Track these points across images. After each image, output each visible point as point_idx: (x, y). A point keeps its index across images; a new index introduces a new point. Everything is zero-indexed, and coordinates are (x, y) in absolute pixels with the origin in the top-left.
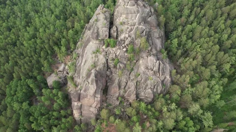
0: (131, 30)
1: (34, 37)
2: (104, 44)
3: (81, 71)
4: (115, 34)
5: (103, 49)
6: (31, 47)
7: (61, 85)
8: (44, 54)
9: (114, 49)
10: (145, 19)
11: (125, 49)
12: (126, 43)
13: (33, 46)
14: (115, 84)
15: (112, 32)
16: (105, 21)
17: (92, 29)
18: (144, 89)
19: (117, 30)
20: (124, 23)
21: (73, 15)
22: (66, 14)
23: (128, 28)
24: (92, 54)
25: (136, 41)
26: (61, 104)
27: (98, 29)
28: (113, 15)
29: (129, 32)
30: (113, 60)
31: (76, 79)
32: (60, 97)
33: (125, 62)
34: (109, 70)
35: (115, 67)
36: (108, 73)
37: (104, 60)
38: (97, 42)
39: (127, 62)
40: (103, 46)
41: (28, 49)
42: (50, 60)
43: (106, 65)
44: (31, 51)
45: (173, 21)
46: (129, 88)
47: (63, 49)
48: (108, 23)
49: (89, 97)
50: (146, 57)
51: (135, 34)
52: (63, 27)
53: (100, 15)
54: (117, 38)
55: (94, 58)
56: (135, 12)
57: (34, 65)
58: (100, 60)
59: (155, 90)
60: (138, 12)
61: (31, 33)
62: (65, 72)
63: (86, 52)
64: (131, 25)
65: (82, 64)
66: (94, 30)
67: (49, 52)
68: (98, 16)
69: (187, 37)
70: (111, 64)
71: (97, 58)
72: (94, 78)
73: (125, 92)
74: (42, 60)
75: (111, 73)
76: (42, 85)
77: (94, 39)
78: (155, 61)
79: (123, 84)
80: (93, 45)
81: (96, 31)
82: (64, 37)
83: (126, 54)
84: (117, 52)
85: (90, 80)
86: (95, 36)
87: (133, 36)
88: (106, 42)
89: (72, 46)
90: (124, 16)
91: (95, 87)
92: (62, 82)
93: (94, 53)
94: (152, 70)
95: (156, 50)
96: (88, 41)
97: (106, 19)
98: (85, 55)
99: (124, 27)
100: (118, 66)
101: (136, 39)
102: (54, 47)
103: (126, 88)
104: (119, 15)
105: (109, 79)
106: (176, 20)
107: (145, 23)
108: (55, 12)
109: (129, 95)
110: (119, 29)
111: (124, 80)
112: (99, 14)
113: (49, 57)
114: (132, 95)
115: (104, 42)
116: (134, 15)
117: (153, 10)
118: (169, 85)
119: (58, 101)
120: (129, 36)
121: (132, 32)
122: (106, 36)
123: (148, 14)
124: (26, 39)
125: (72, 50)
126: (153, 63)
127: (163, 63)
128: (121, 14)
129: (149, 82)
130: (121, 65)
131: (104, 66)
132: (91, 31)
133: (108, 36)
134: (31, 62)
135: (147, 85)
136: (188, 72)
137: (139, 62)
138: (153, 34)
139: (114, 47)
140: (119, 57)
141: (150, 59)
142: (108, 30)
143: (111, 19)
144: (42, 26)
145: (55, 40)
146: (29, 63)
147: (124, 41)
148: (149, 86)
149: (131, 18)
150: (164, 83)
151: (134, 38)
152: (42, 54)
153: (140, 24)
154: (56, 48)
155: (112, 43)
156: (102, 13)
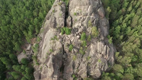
0: (84, 20)
1: (9, 23)
2: (61, 32)
3: (42, 53)
4: (70, 23)
5: (60, 36)
6: (6, 31)
7: (28, 61)
8: (16, 36)
9: (69, 36)
10: (95, 10)
11: (78, 37)
12: (79, 31)
13: (7, 30)
14: (70, 66)
15: (67, 21)
16: (61, 12)
17: (50, 19)
18: (93, 68)
19: (72, 19)
20: (78, 14)
21: (39, 6)
22: (34, 6)
23: (81, 18)
24: (50, 41)
25: (88, 30)
26: (28, 78)
27: (55, 18)
28: (68, 6)
29: (82, 22)
30: (68, 45)
31: (39, 58)
32: (27, 72)
33: (78, 47)
34: (65, 54)
35: (70, 51)
36: (64, 56)
37: (60, 46)
38: (55, 30)
39: (80, 47)
40: (59, 33)
41: (3, 33)
42: (20, 42)
43: (62, 50)
44: (5, 34)
45: (116, 11)
46: (81, 68)
47: (30, 33)
48: (64, 14)
49: (48, 77)
50: (96, 43)
51: (87, 23)
52: (31, 16)
53: (57, 7)
54: (71, 26)
55: (52, 44)
56: (87, 4)
57: (7, 46)
58: (57, 46)
59: (102, 69)
60: (90, 4)
61: (7, 20)
62: (31, 52)
63: (45, 38)
64: (84, 16)
65: (43, 48)
66: (52, 20)
67: (19, 35)
68: (55, 7)
69: (127, 24)
70: (67, 49)
71: (54, 44)
72: (52, 63)
73: (78, 71)
74: (13, 42)
75: (67, 56)
76: (14, 62)
77: (52, 27)
78: (103, 46)
79: (77, 65)
80: (51, 32)
81: (53, 21)
82: (31, 24)
83: (79, 41)
84: (71, 38)
85: (48, 64)
86: (53, 24)
87: (85, 25)
88: (62, 30)
89: (37, 31)
90: (78, 7)
91: (53, 71)
92: (29, 59)
93: (52, 39)
94: (101, 54)
95: (104, 36)
96: (47, 29)
97: (62, 10)
98: (44, 41)
99: (78, 18)
100: (72, 51)
101: (88, 27)
102: (23, 31)
103: (79, 68)
104: (74, 6)
105: (65, 60)
106: (118, 11)
107: (95, 13)
108: (26, 4)
109: (81, 73)
110: (73, 19)
111: (77, 62)
112: (57, 5)
113: (19, 39)
114: (84, 74)
115: (60, 30)
116: (87, 6)
117: (101, 3)
118: (113, 64)
119: (25, 75)
120: (82, 25)
121: (84, 22)
122: (62, 25)
123: (98, 6)
124: (3, 24)
125: (36, 34)
126: (101, 48)
127: (109, 47)
128: (75, 6)
129: (98, 63)
130: (75, 50)
131: (61, 51)
132: (50, 20)
133: (64, 25)
134: (5, 43)
135: (96, 66)
136: (129, 54)
137: (90, 46)
138: (101, 23)
139: (69, 34)
140: (73, 43)
141: (99, 44)
142: (64, 20)
143: (66, 10)
144: (16, 15)
145: (24, 26)
146: (3, 45)
147: (78, 29)
148: (98, 66)
149: (84, 10)
150: (109, 62)
151: (86, 26)
152: (14, 37)
153: (91, 14)
154: (25, 32)
155: (67, 31)
156: (59, 5)
